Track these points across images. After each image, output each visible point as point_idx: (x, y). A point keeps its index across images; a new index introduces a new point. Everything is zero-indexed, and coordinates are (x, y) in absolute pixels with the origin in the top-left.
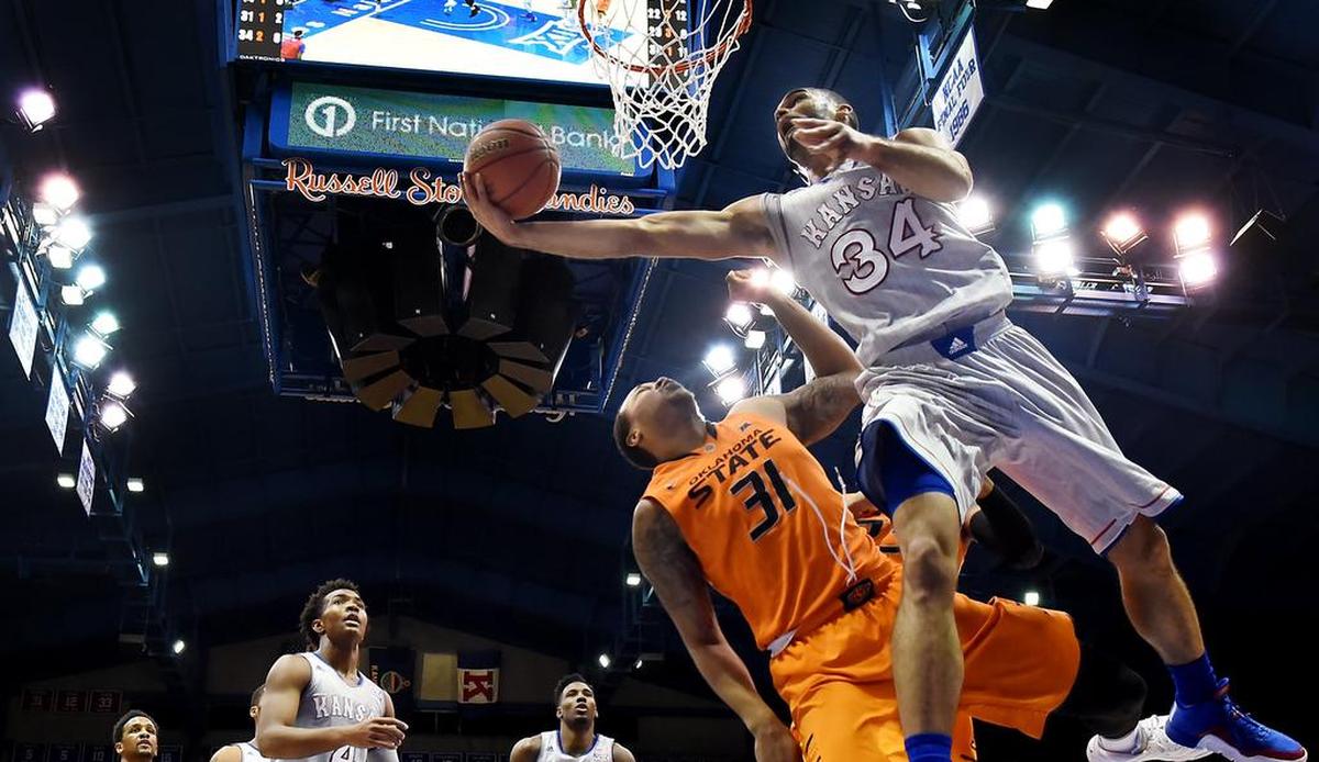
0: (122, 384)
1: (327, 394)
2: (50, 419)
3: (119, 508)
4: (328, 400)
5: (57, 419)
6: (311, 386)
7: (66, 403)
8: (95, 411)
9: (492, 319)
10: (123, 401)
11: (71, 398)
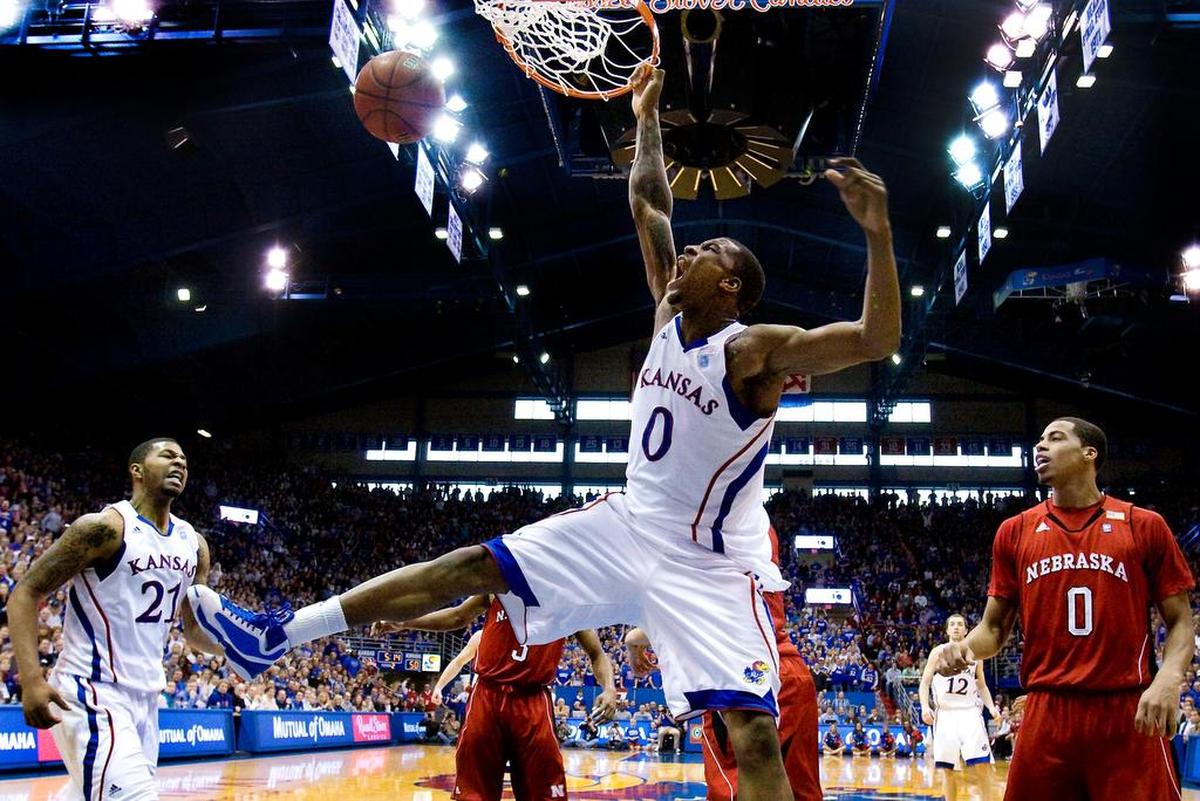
0: (478, 153)
1: (609, 172)
2: (419, 190)
3: (485, 253)
4: (611, 177)
5: (424, 189)
6: (597, 167)
7: (431, 173)
8: (457, 177)
9: (732, 109)
10: (478, 167)
11: (436, 169)
